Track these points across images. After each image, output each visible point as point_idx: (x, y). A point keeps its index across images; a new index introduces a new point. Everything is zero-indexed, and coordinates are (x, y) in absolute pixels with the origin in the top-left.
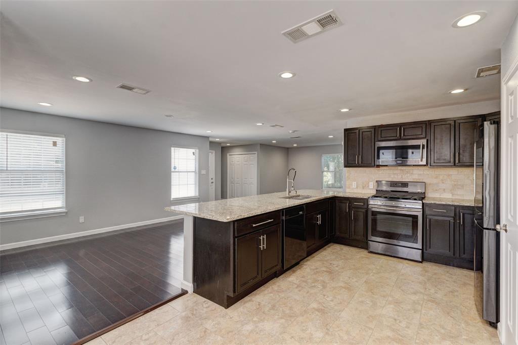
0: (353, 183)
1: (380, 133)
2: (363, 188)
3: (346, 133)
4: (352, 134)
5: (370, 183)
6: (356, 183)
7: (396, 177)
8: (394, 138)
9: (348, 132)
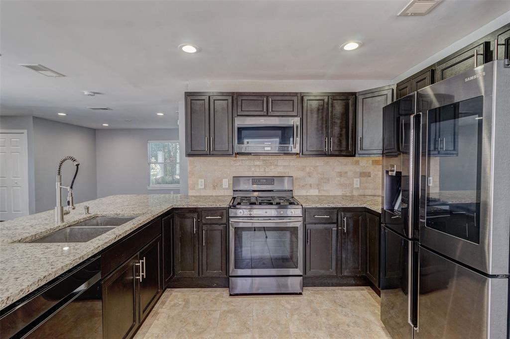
0: (200, 180)
1: (239, 103)
2: (214, 188)
3: (189, 98)
4: (198, 102)
5: (224, 180)
6: (203, 180)
7: (258, 170)
8: (260, 113)
9: (192, 98)
